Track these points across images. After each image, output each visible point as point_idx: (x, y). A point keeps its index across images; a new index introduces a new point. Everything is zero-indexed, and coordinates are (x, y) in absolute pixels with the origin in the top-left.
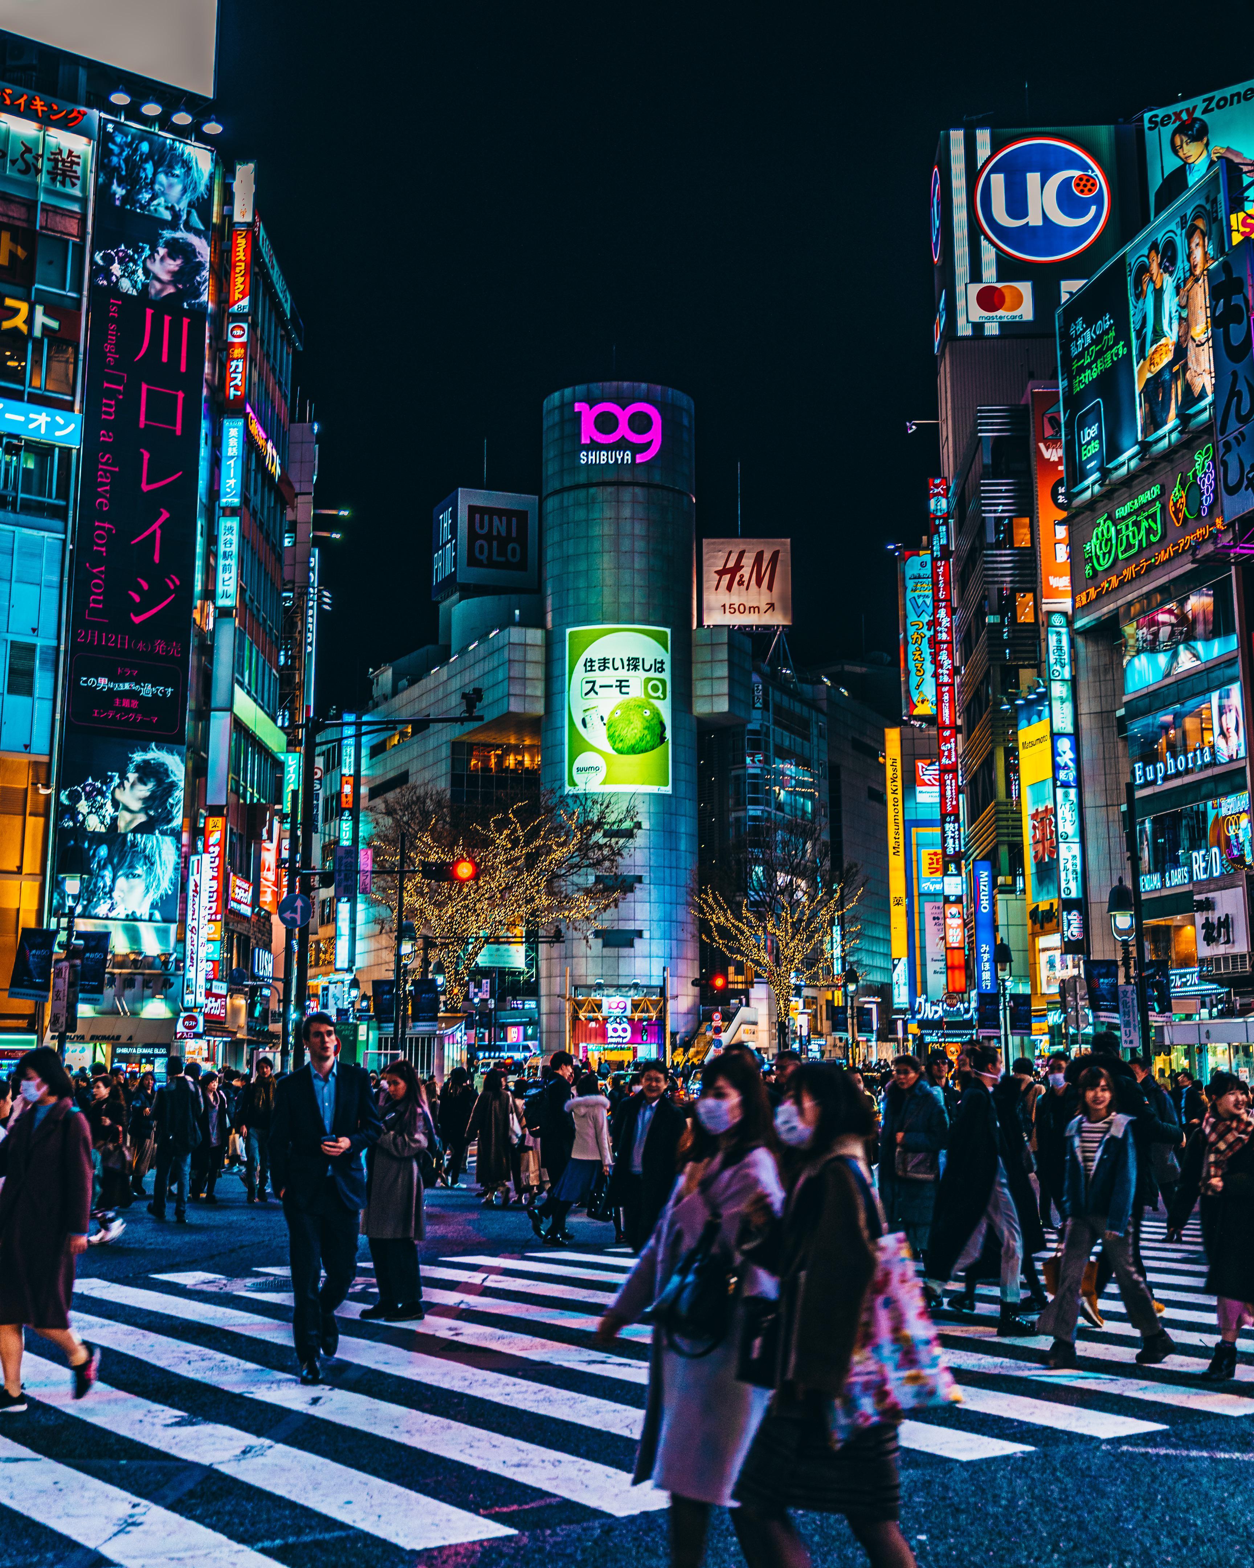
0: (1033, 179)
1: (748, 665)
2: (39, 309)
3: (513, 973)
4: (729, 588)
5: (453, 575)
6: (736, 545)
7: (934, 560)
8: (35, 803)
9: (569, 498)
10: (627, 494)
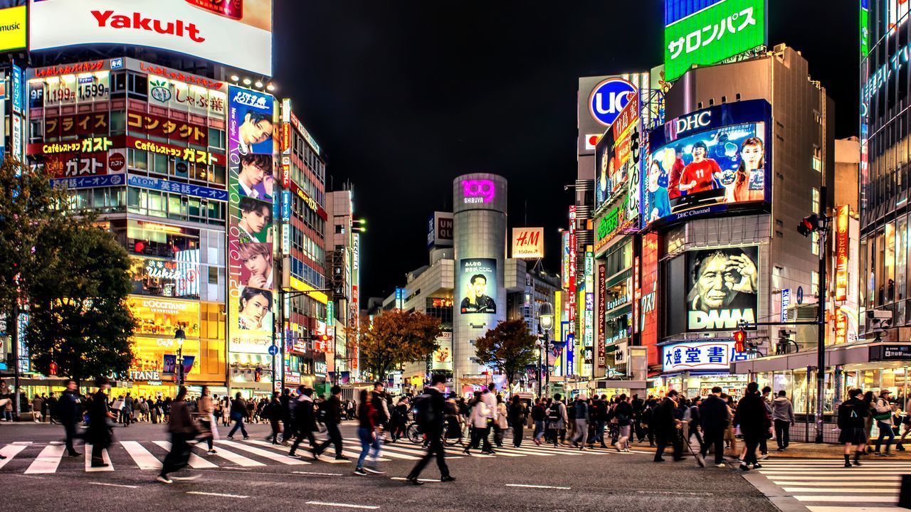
0: (612, 95)
1: (525, 271)
2: (210, 154)
3: (448, 371)
4: (522, 245)
5: (434, 242)
6: (524, 230)
7: (570, 234)
8: (221, 317)
9: (461, 214)
10: (481, 213)
